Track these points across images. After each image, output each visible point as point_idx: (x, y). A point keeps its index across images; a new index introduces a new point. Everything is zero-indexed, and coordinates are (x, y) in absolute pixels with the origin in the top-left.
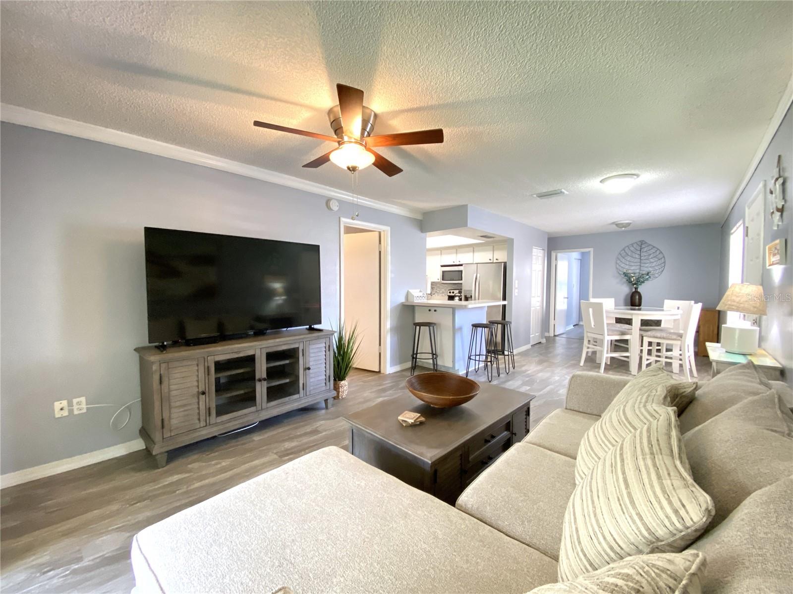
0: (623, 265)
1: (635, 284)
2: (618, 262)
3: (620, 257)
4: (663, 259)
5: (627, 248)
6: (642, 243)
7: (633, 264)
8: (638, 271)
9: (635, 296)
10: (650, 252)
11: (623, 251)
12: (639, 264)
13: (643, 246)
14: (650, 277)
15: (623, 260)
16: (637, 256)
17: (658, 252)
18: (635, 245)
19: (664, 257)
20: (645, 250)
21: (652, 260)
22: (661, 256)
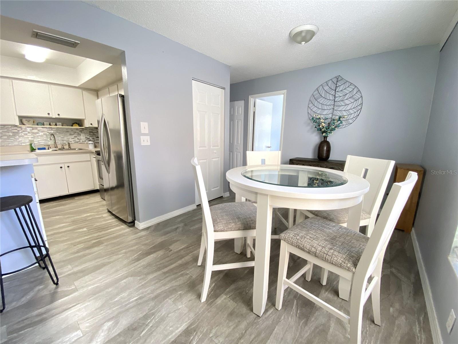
0: (315, 109)
1: (324, 132)
2: (311, 105)
3: (313, 99)
4: (360, 99)
5: (321, 87)
6: (338, 79)
7: (325, 108)
8: (330, 116)
9: (323, 148)
10: (346, 91)
11: (317, 92)
12: (332, 106)
13: (339, 84)
14: (341, 123)
15: (316, 103)
16: (332, 98)
17: (355, 91)
18: (330, 83)
19: (362, 97)
20: (341, 88)
21: (347, 102)
22: (358, 96)
